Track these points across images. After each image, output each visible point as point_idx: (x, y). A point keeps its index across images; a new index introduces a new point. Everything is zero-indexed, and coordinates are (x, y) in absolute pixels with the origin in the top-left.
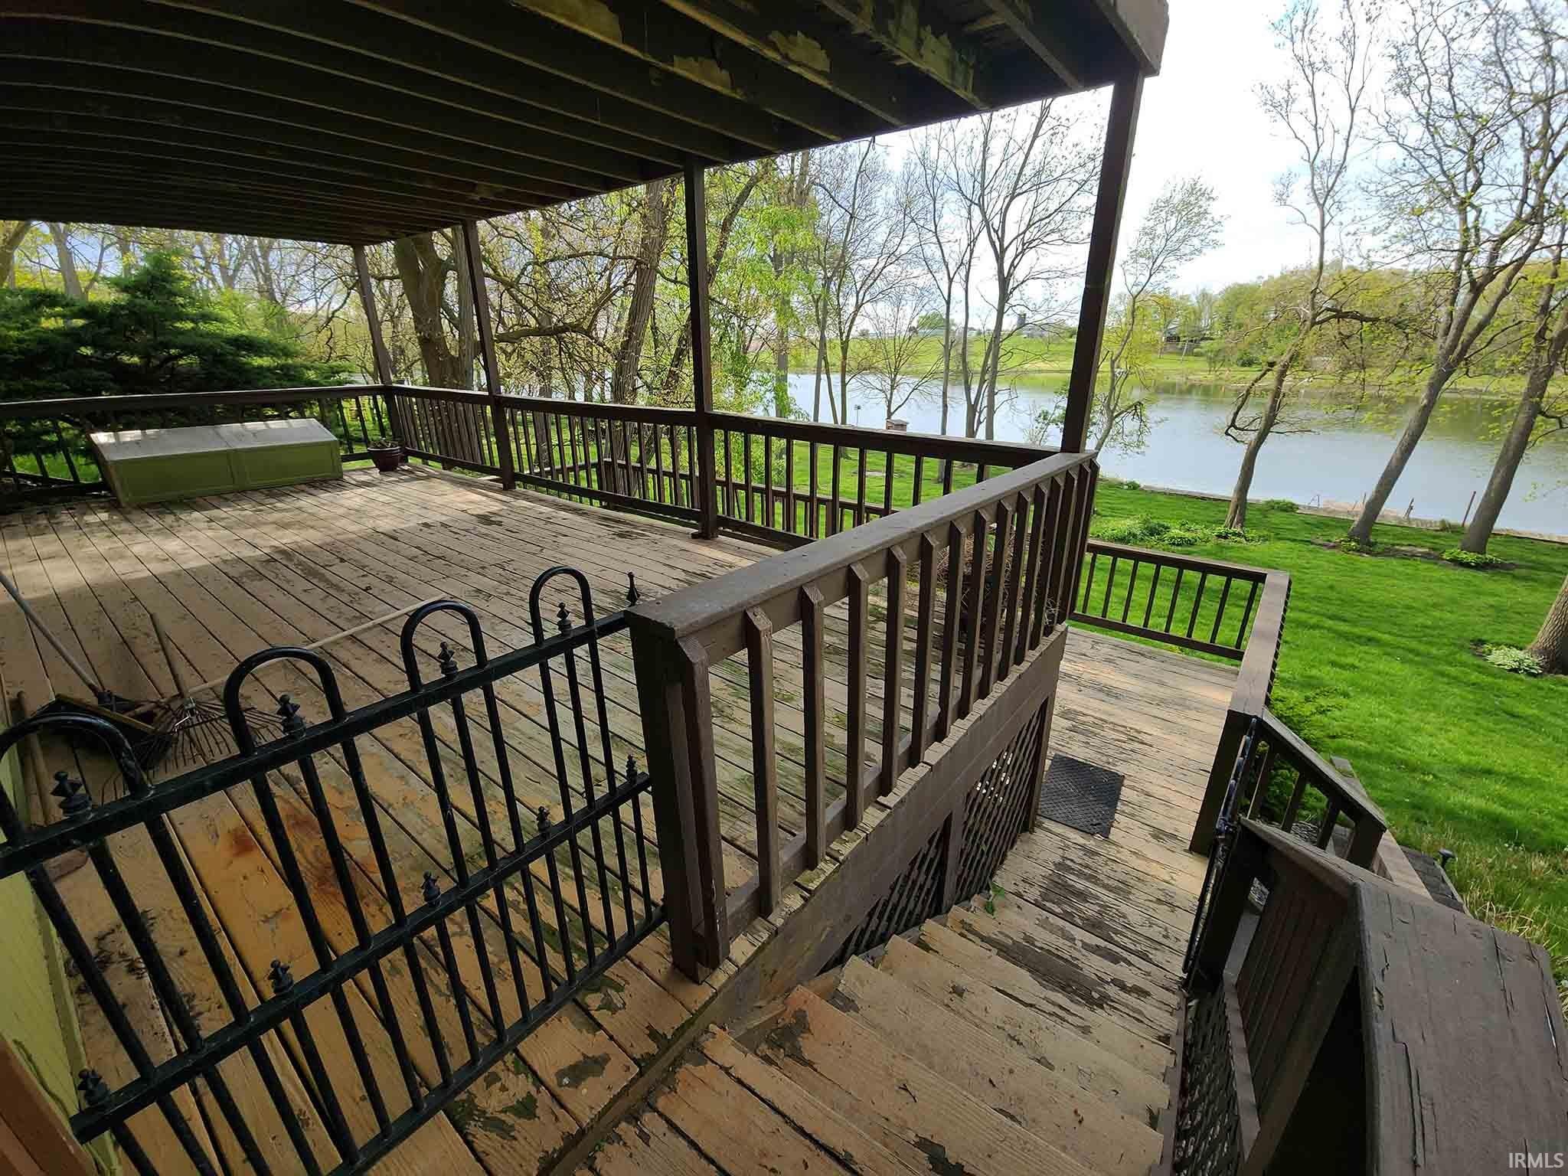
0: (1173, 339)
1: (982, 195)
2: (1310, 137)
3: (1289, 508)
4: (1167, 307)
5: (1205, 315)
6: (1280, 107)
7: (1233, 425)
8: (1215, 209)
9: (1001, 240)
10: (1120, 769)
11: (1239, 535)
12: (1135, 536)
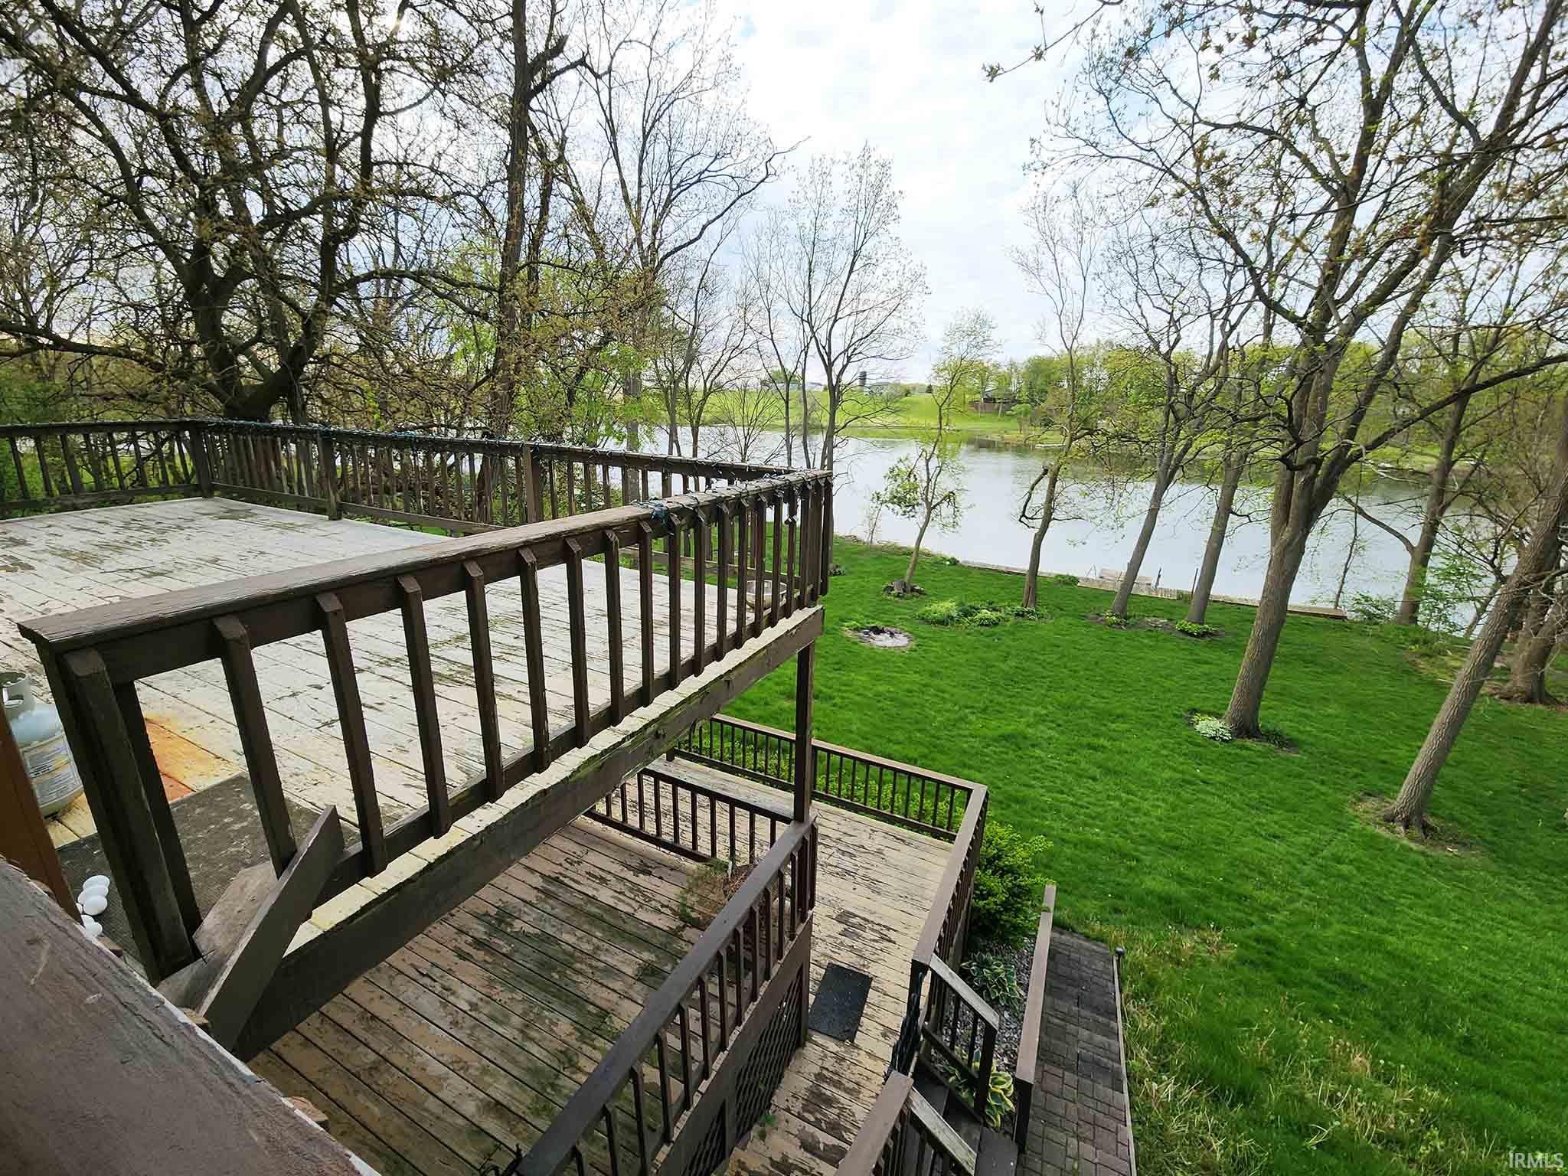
0: (990, 400)
1: (810, 313)
2: (1056, 295)
3: (1073, 581)
4: (983, 374)
5: (1014, 380)
6: (1032, 270)
7: (1023, 515)
8: (995, 336)
9: (829, 354)
10: (872, 970)
11: (1032, 613)
12: (952, 618)
